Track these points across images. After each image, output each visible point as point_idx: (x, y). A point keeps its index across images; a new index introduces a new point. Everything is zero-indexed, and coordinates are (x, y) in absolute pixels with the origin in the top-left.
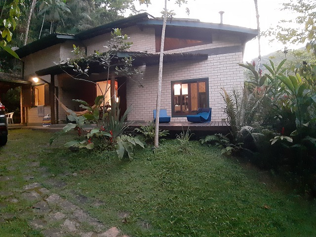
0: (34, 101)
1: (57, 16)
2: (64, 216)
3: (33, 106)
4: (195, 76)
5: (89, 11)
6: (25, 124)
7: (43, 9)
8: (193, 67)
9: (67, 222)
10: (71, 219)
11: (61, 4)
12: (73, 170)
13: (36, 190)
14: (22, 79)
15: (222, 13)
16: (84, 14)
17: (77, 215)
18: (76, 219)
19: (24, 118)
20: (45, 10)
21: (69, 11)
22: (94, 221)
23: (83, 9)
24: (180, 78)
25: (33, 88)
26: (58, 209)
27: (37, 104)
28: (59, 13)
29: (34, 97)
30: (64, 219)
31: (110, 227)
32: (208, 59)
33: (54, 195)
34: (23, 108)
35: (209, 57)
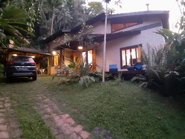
0: (54, 63)
1: (66, 22)
2: (48, 106)
3: (53, 65)
4: (134, 44)
5: (82, 17)
6: (50, 74)
7: (59, 19)
8: (132, 38)
9: (48, 109)
10: (50, 108)
11: (68, 15)
12: (60, 90)
13: (41, 97)
14: (49, 53)
15: (148, 5)
16: (80, 19)
17: (53, 107)
18: (53, 108)
19: (49, 71)
20: (60, 19)
21: (72, 18)
22: (60, 110)
23: (79, 17)
24: (125, 46)
25: (53, 57)
26: (47, 104)
27: (55, 65)
28: (67, 19)
29: (54, 61)
30: (48, 107)
31: (66, 114)
32: (141, 33)
33: (48, 99)
34: (49, 67)
35: (141, 31)
